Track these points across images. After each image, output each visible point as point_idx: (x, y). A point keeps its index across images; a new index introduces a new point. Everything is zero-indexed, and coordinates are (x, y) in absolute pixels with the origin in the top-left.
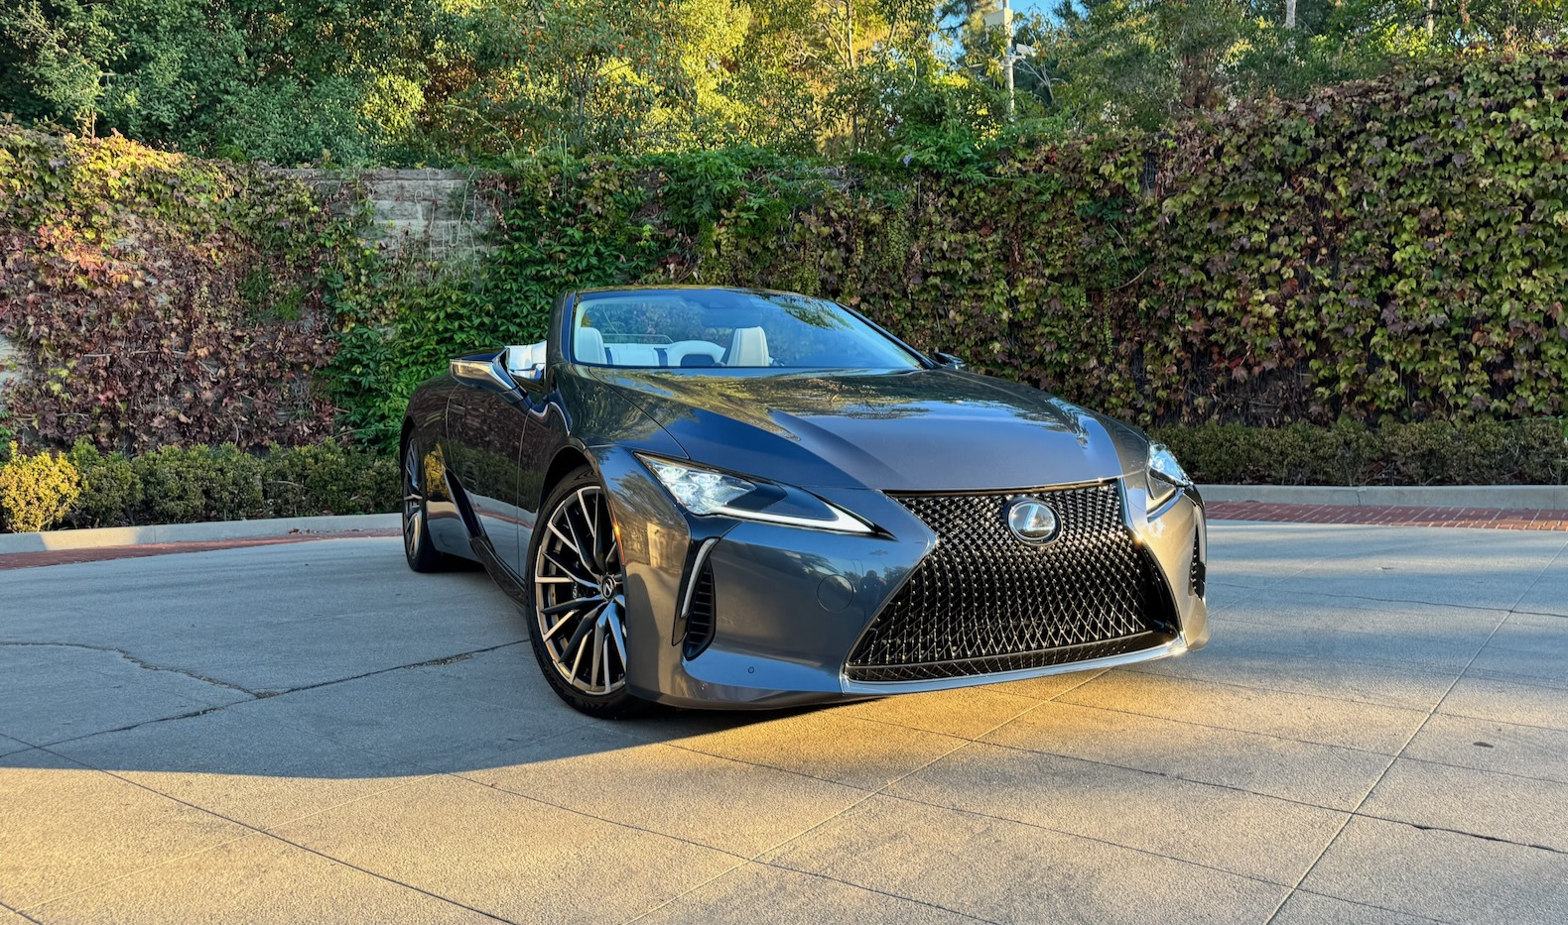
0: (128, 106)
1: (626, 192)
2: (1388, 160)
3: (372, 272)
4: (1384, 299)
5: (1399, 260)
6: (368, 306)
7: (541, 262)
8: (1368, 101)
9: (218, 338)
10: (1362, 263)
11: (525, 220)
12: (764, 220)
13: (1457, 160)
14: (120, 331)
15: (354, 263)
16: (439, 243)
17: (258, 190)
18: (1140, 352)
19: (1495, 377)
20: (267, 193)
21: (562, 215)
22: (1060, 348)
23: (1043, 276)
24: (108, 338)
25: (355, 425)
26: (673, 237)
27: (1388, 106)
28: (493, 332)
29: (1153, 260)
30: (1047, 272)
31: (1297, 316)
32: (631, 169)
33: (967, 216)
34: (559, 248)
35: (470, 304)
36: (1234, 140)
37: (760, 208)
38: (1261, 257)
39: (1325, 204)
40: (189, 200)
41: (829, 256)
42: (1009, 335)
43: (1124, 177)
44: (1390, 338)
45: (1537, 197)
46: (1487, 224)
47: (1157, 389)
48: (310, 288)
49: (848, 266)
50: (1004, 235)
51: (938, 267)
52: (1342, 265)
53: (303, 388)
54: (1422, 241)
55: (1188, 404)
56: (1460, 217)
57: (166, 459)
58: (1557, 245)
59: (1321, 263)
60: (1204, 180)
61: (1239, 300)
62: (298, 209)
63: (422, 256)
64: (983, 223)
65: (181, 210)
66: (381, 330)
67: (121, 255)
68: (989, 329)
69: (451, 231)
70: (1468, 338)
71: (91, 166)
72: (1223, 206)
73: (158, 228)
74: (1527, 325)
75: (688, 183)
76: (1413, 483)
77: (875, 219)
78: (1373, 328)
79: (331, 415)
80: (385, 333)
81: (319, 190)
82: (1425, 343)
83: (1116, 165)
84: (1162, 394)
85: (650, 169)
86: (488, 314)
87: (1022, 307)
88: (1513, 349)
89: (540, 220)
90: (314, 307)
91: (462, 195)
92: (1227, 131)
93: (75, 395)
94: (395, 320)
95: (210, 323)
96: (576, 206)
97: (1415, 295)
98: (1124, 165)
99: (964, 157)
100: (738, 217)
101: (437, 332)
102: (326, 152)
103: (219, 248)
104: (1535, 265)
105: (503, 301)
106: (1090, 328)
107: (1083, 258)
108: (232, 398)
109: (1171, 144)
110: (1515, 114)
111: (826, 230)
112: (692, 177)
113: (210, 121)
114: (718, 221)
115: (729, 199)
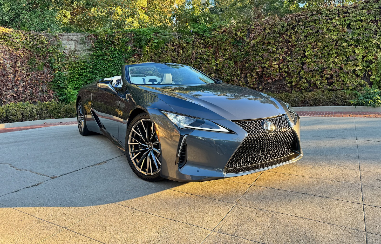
1: (124, 38)
2: (304, 31)
3: (62, 58)
4: (303, 63)
5: (307, 54)
6: (61, 67)
7: (104, 56)
8: (300, 18)
9: (23, 75)
10: (298, 55)
11: (99, 45)
12: (158, 45)
13: (320, 31)
15: (57, 56)
16: (78, 51)
17: (32, 38)
18: (246, 76)
19: (329, 81)
20: (34, 39)
21: (109, 44)
22: (228, 75)
23: (223, 58)
25: (58, 96)
26: (136, 49)
27: (304, 19)
28: (92, 73)
29: (249, 55)
30: (224, 57)
31: (283, 68)
32: (125, 33)
33: (206, 44)
34: (108, 52)
35: (86, 66)
36: (268, 27)
37: (157, 42)
38: (275, 54)
39: (290, 42)
40: (14, 40)
41: (174, 54)
42: (216, 72)
43: (242, 35)
44: (305, 73)
45: (339, 40)
46: (327, 46)
47: (250, 85)
48: (46, 62)
49: (178, 56)
50: (214, 49)
51: (199, 56)
52: (294, 56)
53: (45, 87)
54: (312, 50)
55: (257, 88)
56: (321, 45)
57: (11, 106)
58: (343, 51)
59: (288, 55)
60: (261, 36)
62: (42, 43)
63: (74, 54)
64: (209, 46)
65: (12, 43)
66: (64, 73)
68: (211, 71)
69: (81, 48)
70: (322, 72)
72: (266, 42)
73: (6, 48)
74: (336, 69)
75: (139, 36)
76: (311, 106)
77: (185, 45)
78: (301, 70)
79: (52, 93)
80: (65, 73)
81: (47, 38)
82: (313, 74)
83: (240, 32)
84: (252, 86)
85: (130, 33)
86: (91, 68)
87: (219, 66)
88: (333, 75)
89: (103, 45)
90: (47, 67)
91: (83, 39)
92: (267, 25)
94: (68, 70)
95: (21, 71)
96: (112, 42)
97: (311, 63)
98: (243, 32)
99: (205, 30)
100: (152, 44)
101: (78, 73)
102: (49, 28)
103: (22, 53)
104: (338, 56)
105: (94, 65)
106: (235, 71)
107: (233, 54)
108: (27, 90)
109: (253, 27)
110: (334, 21)
111: (173, 48)
113: (18, 21)
114: (147, 45)
115: (150, 40)
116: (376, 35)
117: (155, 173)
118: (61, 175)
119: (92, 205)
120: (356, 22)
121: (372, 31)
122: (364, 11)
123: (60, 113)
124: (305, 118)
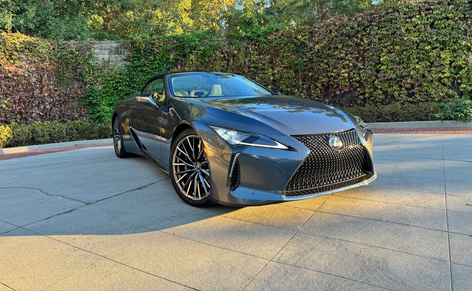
0: (21, 24)
1: (165, 46)
2: (378, 33)
3: (94, 70)
4: (378, 71)
5: (382, 60)
6: (93, 80)
7: (142, 66)
8: (372, 17)
9: (50, 90)
10: (372, 61)
11: (137, 54)
12: (205, 53)
13: (398, 32)
14: (22, 89)
15: (88, 68)
16: (113, 62)
17: (60, 47)
18: (309, 88)
19: (409, 92)
20: (63, 48)
21: (148, 53)
22: (287, 87)
23: (282, 67)
24: (18, 91)
25: (91, 114)
26: (179, 59)
27: (378, 18)
28: (129, 86)
29: (312, 62)
31: (354, 76)
32: (167, 40)
33: (260, 51)
34: (147, 62)
35: (122, 78)
36: (335, 28)
37: (203, 50)
38: (343, 60)
39: (361, 45)
40: (40, 50)
41: (223, 63)
42: (273, 84)
43: (304, 39)
44: (380, 82)
45: (420, 42)
46: (406, 50)
48: (76, 75)
49: (228, 66)
50: (271, 56)
51: (252, 65)
52: (366, 62)
53: (75, 104)
54: (388, 55)
55: (323, 101)
56: (399, 48)
57: (38, 126)
58: (426, 55)
59: (360, 62)
60: (327, 39)
61: (337, 72)
62: (72, 53)
63: (108, 66)
64: (265, 53)
65: (38, 54)
66: (97, 87)
67: (21, 67)
68: (268, 82)
69: (116, 58)
70: (401, 81)
71: (11, 42)
72: (332, 47)
73: (31, 59)
74: (418, 77)
75: (183, 43)
76: (388, 121)
77: (236, 52)
78: (375, 79)
79: (84, 111)
81: (78, 47)
82: (389, 83)
83: (302, 36)
84: (316, 99)
85: (172, 39)
86: (127, 81)
87: (276, 76)
88: (414, 84)
89: (141, 54)
90: (78, 81)
91: (118, 48)
92: (333, 26)
93: (9, 108)
94: (101, 84)
95: (48, 86)
96: (151, 50)
97: (387, 70)
98: (304, 36)
99: (259, 34)
100: (197, 52)
101: (113, 87)
102: (79, 36)
103: (49, 64)
104: (419, 61)
105: (132, 78)
106: (295, 81)
107: (293, 62)
108: (55, 107)
109: (317, 30)
110: (414, 19)
111: (222, 56)
112: (184, 41)
113: (44, 28)
114: (192, 54)
115: (195, 47)
116: (466, 35)
117: (203, 197)
118: (97, 201)
119: (133, 233)
120: (441, 20)
121: (460, 31)
122: (451, 6)
123: (92, 133)
124: (380, 135)
